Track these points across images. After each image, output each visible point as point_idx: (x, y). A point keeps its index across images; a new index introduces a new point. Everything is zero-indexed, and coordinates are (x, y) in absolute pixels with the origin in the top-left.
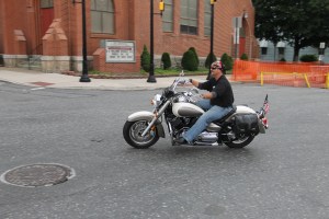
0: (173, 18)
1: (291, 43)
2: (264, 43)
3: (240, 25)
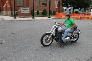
0: (40, 1)
3: (57, 3)
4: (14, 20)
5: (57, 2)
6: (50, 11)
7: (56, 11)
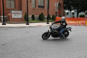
0: (36, 3)
1: (76, 11)
2: (67, 11)
3: (57, 5)
4: (2, 27)
5: (58, 3)
6: (48, 15)
7: (56, 15)
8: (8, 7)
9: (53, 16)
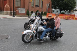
1: (59, 10)
8: (16, 5)
9: (45, 12)
